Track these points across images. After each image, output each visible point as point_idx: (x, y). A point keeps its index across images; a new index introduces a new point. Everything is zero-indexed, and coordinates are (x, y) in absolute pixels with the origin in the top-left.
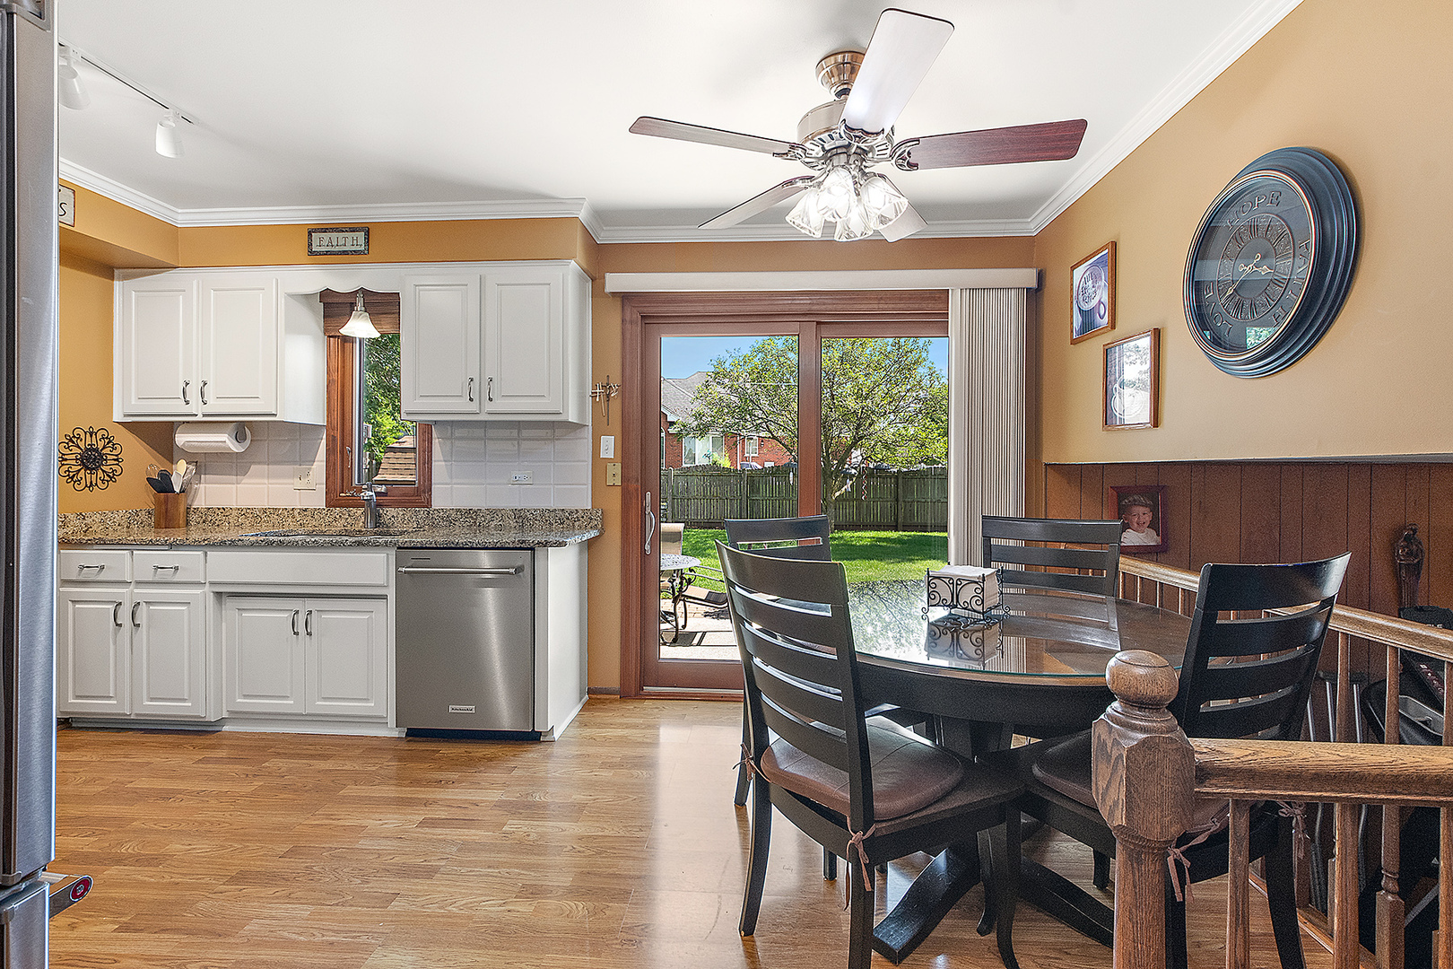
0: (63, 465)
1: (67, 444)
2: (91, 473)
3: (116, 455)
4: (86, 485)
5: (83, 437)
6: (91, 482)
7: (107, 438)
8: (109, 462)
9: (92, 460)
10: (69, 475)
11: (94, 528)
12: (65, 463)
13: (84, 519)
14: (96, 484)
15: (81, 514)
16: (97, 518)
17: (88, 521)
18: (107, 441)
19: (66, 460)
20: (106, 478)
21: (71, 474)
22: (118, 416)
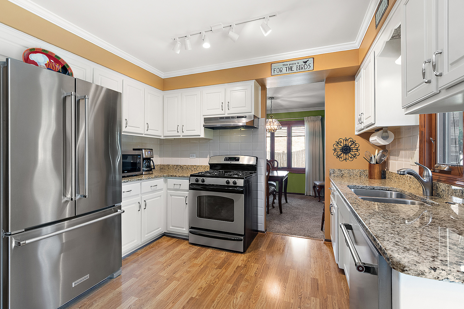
0: (335, 152)
1: (337, 144)
2: (346, 155)
3: (356, 148)
4: (344, 159)
5: (342, 142)
6: (346, 158)
7: (352, 141)
8: (353, 151)
9: (346, 150)
10: (337, 155)
11: (345, 175)
12: (336, 151)
13: (341, 171)
14: (348, 159)
15: (340, 169)
16: (346, 171)
17: (343, 172)
18: (352, 142)
19: (336, 150)
20: (352, 157)
21: (338, 155)
22: (357, 133)
